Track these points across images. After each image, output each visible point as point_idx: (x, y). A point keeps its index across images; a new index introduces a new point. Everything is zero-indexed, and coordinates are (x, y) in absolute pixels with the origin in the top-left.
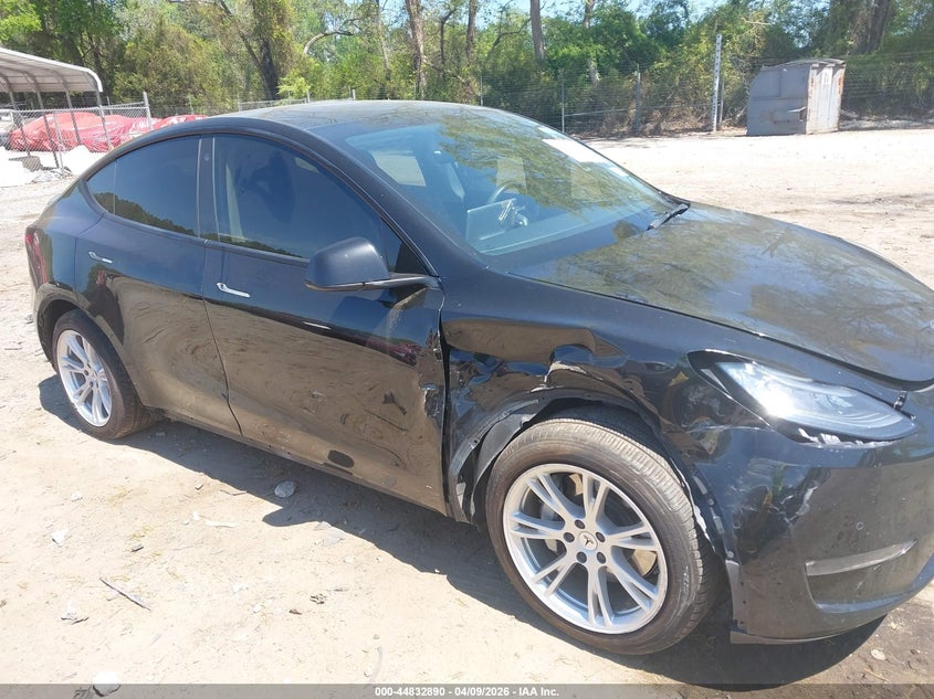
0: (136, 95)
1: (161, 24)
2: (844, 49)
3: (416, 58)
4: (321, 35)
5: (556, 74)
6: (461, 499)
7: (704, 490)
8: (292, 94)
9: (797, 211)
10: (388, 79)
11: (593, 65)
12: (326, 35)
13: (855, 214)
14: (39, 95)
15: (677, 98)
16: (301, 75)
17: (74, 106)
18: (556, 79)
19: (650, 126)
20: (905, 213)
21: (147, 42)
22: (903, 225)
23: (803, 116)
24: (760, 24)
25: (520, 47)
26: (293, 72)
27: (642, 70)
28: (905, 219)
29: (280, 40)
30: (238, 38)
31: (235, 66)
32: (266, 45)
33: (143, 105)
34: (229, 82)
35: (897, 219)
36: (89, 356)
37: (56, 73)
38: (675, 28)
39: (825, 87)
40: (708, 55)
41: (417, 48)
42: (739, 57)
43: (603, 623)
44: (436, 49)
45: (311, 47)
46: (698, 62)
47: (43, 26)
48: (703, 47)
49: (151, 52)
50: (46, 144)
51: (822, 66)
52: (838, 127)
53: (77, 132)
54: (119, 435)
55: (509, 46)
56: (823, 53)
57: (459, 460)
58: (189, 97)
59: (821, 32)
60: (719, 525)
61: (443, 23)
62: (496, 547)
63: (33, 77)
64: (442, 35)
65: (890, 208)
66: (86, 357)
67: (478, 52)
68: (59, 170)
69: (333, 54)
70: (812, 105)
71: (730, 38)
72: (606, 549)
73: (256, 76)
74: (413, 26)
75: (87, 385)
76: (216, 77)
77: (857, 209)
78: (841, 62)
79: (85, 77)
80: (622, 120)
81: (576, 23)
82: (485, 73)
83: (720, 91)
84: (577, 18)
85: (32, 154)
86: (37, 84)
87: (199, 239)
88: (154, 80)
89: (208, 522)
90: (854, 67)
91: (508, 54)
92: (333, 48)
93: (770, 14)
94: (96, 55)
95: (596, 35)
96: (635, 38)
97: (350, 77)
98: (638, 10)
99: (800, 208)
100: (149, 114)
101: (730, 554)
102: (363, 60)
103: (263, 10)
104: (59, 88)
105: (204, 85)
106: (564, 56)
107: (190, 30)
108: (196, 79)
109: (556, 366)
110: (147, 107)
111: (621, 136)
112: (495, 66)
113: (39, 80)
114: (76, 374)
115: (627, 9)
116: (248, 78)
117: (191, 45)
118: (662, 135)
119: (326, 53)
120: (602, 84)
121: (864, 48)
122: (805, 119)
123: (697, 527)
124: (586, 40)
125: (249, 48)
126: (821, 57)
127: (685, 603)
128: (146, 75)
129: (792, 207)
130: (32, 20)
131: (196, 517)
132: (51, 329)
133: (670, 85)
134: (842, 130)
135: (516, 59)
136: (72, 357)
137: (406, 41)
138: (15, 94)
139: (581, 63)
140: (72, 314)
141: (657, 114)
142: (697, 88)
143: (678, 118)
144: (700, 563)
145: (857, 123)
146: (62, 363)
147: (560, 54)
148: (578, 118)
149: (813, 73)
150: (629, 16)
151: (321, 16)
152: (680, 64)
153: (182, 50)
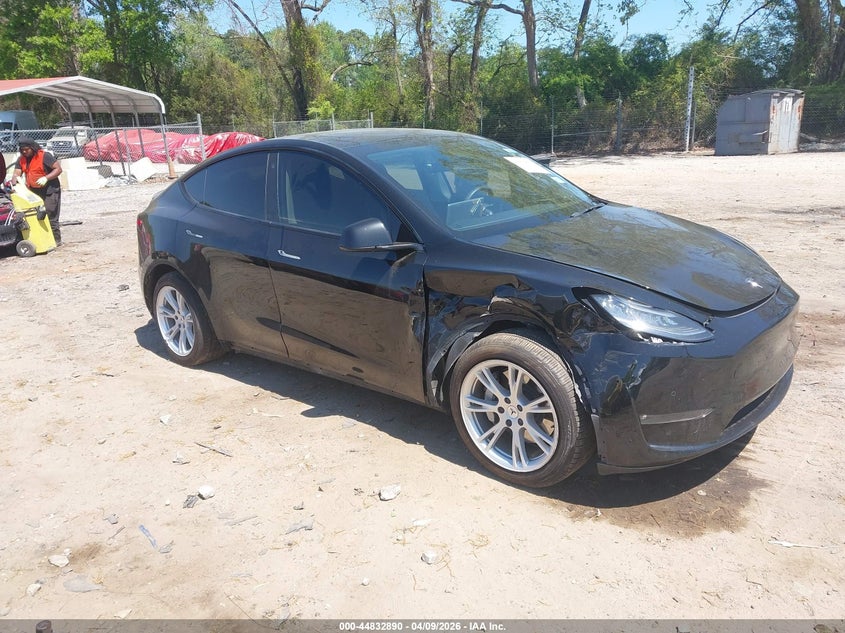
0: (189, 116)
1: (212, 56)
2: (806, 80)
3: (426, 86)
4: (346, 65)
5: (548, 99)
6: (434, 391)
7: (580, 373)
8: (319, 115)
9: (739, 218)
10: (402, 103)
11: (581, 91)
12: (350, 65)
13: (787, 222)
14: (113, 116)
15: (655, 122)
16: (327, 99)
17: (141, 125)
18: (547, 104)
19: (630, 146)
20: (830, 222)
21: (200, 71)
22: (824, 231)
23: (765, 138)
24: (731, 57)
25: (516, 76)
26: (320, 96)
27: (624, 98)
28: (829, 226)
29: (311, 70)
30: (275, 67)
31: (271, 90)
32: (298, 74)
33: (196, 124)
34: (265, 105)
35: (821, 226)
36: (180, 304)
37: (127, 97)
38: (655, 60)
39: (786, 114)
40: (683, 85)
41: (428, 77)
42: (711, 86)
43: (522, 466)
44: (444, 78)
45: (337, 75)
46: (673, 91)
47: (115, 59)
48: (679, 77)
49: (202, 79)
50: (113, 155)
51: (783, 96)
52: (799, 149)
53: (142, 146)
54: (198, 362)
55: (507, 75)
56: (787, 83)
57: (433, 363)
58: (233, 116)
59: (788, 65)
60: (588, 393)
61: (450, 55)
62: (456, 419)
63: (109, 101)
64: (449, 66)
65: (818, 217)
66: (178, 306)
67: (480, 81)
68: (127, 177)
69: (354, 80)
70: (773, 129)
71: (704, 70)
72: (523, 416)
73: (289, 100)
74: (425, 58)
75: (176, 327)
76: (255, 100)
77: (789, 217)
78: (800, 92)
79: (151, 100)
80: (604, 140)
81: (567, 55)
82: (485, 99)
83: (692, 115)
84: (566, 50)
85: (104, 163)
86: (111, 106)
87: (266, 221)
88: (203, 103)
89: (264, 414)
90: (813, 95)
91: (506, 82)
92: (355, 74)
93: (740, 49)
94: (157, 81)
95: (585, 66)
96: (619, 69)
97: (369, 100)
98: (622, 45)
99: (741, 216)
100: (201, 131)
101: (594, 411)
102: (381, 87)
103: (298, 45)
104: (129, 110)
105: (245, 107)
106: (556, 84)
107: (234, 60)
108: (238, 101)
109: (495, 299)
110: (200, 126)
111: (601, 154)
112: (494, 92)
113: (114, 103)
114: (169, 319)
115: (613, 44)
116: (282, 102)
117: (236, 74)
118: (639, 154)
119: (348, 79)
120: (587, 108)
121: (824, 79)
122: (767, 142)
123: (576, 396)
124: (574, 72)
125: (284, 76)
126: (784, 87)
127: (570, 446)
128: (198, 99)
129: (735, 215)
130: (107, 54)
131: (255, 411)
132: (154, 286)
133: (648, 110)
134: (802, 152)
135: (513, 86)
136: (168, 306)
137: (418, 71)
138: (93, 114)
139: (570, 89)
140: (170, 275)
141: (636, 135)
142: (673, 113)
143: (655, 139)
144: (578, 419)
145: (815, 146)
146: (159, 310)
147: (552, 81)
148: (567, 138)
149: (774, 101)
150: (615, 49)
151: (346, 47)
152: (657, 92)
153: (228, 78)
